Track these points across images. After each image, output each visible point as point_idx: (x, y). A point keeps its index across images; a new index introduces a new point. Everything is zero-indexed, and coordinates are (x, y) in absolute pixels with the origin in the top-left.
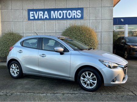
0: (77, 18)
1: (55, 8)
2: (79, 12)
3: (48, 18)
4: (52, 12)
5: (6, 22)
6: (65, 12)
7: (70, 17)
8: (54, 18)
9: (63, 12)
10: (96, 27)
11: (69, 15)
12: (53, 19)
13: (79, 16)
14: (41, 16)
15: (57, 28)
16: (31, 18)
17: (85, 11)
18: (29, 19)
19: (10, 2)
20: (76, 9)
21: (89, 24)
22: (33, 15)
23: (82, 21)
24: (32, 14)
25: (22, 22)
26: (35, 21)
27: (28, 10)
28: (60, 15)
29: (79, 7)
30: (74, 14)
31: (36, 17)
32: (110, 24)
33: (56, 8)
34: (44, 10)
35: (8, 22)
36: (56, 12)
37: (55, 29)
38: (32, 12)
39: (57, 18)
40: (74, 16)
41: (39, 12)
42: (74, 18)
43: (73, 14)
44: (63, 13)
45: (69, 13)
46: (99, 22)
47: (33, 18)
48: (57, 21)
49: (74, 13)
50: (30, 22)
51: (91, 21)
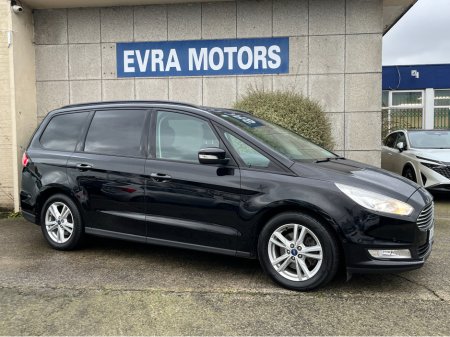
0: (269, 71)
1: (199, 38)
2: (274, 52)
3: (179, 69)
4: (192, 51)
5: (50, 83)
6: (231, 50)
7: (247, 67)
8: (198, 68)
9: (226, 49)
10: (327, 98)
11: (245, 61)
12: (195, 73)
13: (274, 62)
14: (158, 65)
15: (205, 100)
16: (127, 69)
17: (293, 47)
18: (121, 73)
19: (64, 21)
20: (267, 42)
21: (305, 89)
22: (132, 61)
23: (284, 78)
24: (130, 57)
25: (99, 82)
26: (138, 81)
27: (118, 44)
28: (216, 61)
29: (275, 35)
30: (258, 55)
31: (143, 68)
32: (373, 88)
33: (205, 38)
34: (165, 46)
35: (57, 83)
36: (204, 50)
38: (131, 53)
39: (206, 68)
40: (260, 62)
41: (150, 53)
42: (261, 70)
43: (257, 58)
44: (226, 55)
45: (245, 54)
46: (339, 82)
47: (132, 70)
48: (205, 80)
49: (260, 53)
50: (124, 81)
51: (312, 78)
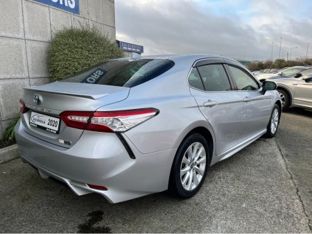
0: (68, 9)
13: (71, 3)
15: (26, 24)
23: (77, 18)
37: (22, 26)
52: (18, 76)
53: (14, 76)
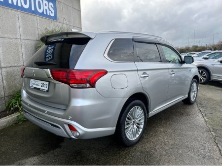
2: (51, 6)
13: (52, 12)
15: (21, 29)
37: (18, 30)
48: (20, 13)
52: (16, 65)
53: (13, 65)
